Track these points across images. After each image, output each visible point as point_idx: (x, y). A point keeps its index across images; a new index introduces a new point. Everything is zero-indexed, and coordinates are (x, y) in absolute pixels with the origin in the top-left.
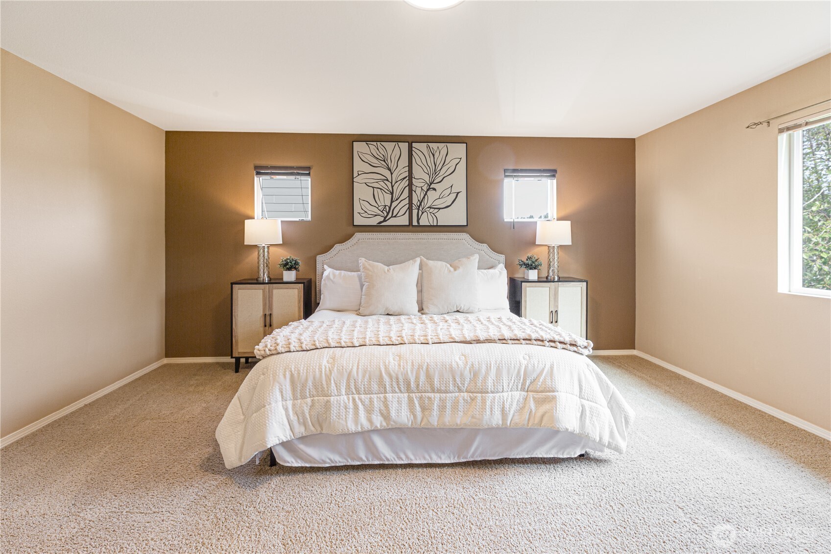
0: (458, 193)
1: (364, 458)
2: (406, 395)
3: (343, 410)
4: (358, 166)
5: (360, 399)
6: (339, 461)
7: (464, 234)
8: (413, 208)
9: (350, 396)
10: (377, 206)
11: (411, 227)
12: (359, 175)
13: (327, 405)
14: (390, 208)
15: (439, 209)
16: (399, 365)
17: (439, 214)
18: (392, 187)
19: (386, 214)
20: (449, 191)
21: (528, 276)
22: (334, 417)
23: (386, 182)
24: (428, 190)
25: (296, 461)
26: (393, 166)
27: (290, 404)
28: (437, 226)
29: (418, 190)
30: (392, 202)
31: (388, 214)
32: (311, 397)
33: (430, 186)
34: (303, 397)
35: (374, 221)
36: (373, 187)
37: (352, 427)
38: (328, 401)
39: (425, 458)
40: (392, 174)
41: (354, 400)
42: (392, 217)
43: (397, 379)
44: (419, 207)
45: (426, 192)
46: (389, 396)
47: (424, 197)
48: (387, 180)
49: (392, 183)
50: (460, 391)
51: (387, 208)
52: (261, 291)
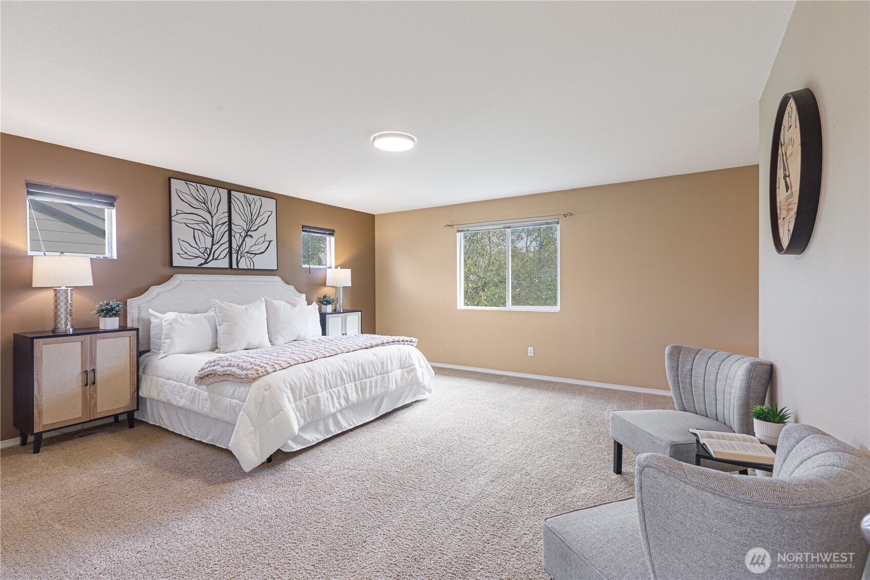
0: (270, 241)
1: (335, 431)
2: (353, 383)
3: (326, 401)
4: (176, 204)
5: (333, 391)
6: (321, 438)
7: (277, 277)
8: (233, 252)
9: (328, 391)
10: (198, 248)
11: (231, 270)
12: (178, 214)
13: (318, 400)
14: (211, 251)
15: (256, 254)
16: (348, 366)
17: (256, 259)
18: (213, 230)
19: (207, 256)
20: (262, 239)
21: (326, 310)
22: (322, 407)
23: (206, 224)
24: (246, 236)
25: (298, 446)
26: (213, 212)
27: (293, 404)
28: (254, 269)
29: (237, 236)
30: (213, 245)
31: (209, 256)
32: (305, 397)
33: (247, 233)
34: (301, 399)
35: (195, 263)
36: (194, 229)
37: (333, 410)
38: (318, 397)
39: (361, 421)
40: (212, 217)
41: (330, 392)
42: (213, 259)
43: (349, 374)
44: (238, 251)
45: (244, 238)
46: (346, 385)
47: (242, 243)
48: (208, 223)
49: (212, 226)
50: (377, 374)
51: (208, 250)
52: (79, 344)
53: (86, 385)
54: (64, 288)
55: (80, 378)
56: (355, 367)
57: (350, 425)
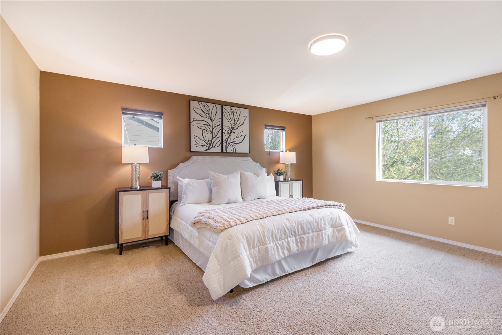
0: (245, 135)
1: (280, 273)
2: (294, 237)
3: (273, 251)
4: (193, 115)
5: (279, 244)
6: (269, 278)
7: (249, 157)
8: (224, 142)
9: (274, 243)
10: (204, 141)
11: (223, 153)
12: (194, 121)
13: (267, 250)
14: (211, 142)
15: (237, 143)
16: (290, 224)
17: (237, 146)
18: (213, 130)
19: (209, 145)
20: (240, 134)
21: (279, 179)
22: (270, 255)
23: (209, 126)
24: (231, 133)
25: (251, 284)
26: (213, 118)
27: (248, 252)
28: (235, 153)
29: (226, 132)
30: (212, 138)
31: (210, 145)
32: (257, 247)
33: (232, 131)
34: (254, 248)
35: (203, 149)
36: (202, 129)
37: (278, 258)
38: (267, 247)
39: (301, 267)
40: (212, 122)
41: (276, 244)
42: (212, 147)
43: (291, 231)
44: (227, 142)
45: (230, 134)
46: (289, 239)
47: (229, 137)
48: (210, 125)
49: (212, 127)
50: (313, 232)
51: (210, 141)
52: (141, 195)
53: (144, 219)
54: (136, 164)
55: (141, 215)
56: (296, 225)
57: (292, 269)
